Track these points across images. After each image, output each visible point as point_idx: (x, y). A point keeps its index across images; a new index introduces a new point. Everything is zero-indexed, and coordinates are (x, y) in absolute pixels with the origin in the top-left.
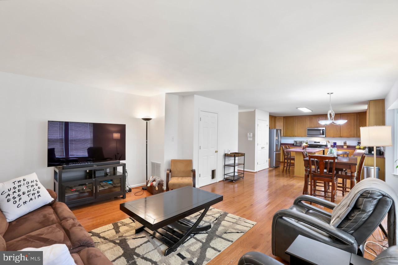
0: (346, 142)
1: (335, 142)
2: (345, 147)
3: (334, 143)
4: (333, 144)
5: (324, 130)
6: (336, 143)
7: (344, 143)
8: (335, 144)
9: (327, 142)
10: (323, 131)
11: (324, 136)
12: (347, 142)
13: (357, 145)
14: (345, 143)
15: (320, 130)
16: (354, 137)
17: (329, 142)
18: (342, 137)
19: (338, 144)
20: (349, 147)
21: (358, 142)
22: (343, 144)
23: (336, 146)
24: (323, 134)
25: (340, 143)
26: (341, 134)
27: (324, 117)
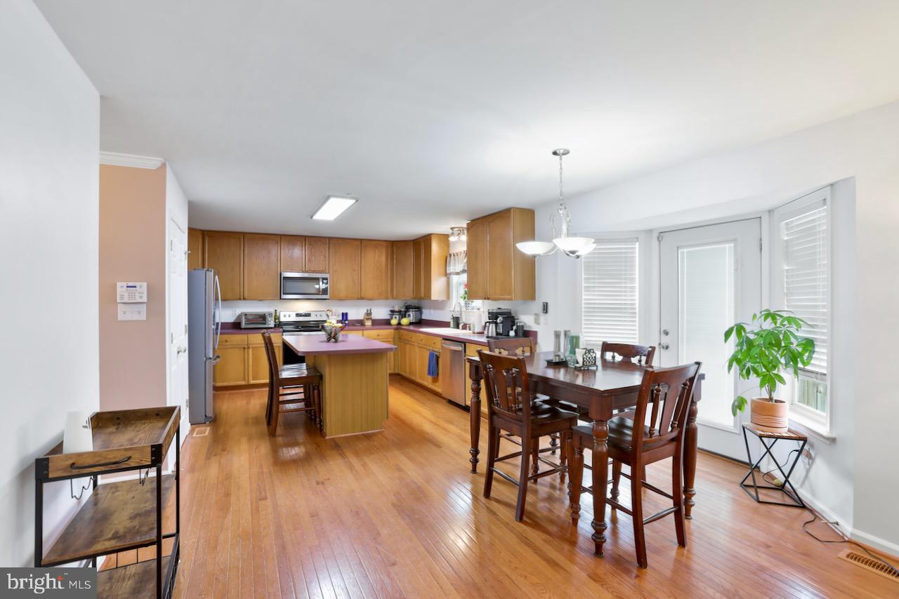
1: (345, 312)
2: (368, 323)
3: (343, 314)
4: (341, 318)
6: (346, 314)
7: (367, 314)
8: (345, 315)
10: (325, 282)
11: (328, 297)
12: (372, 311)
13: (390, 317)
14: (369, 314)
16: (386, 298)
17: (332, 313)
19: (350, 317)
20: (376, 323)
21: (392, 309)
22: (362, 317)
23: (347, 322)
25: (356, 313)
26: (363, 291)
27: (326, 243)
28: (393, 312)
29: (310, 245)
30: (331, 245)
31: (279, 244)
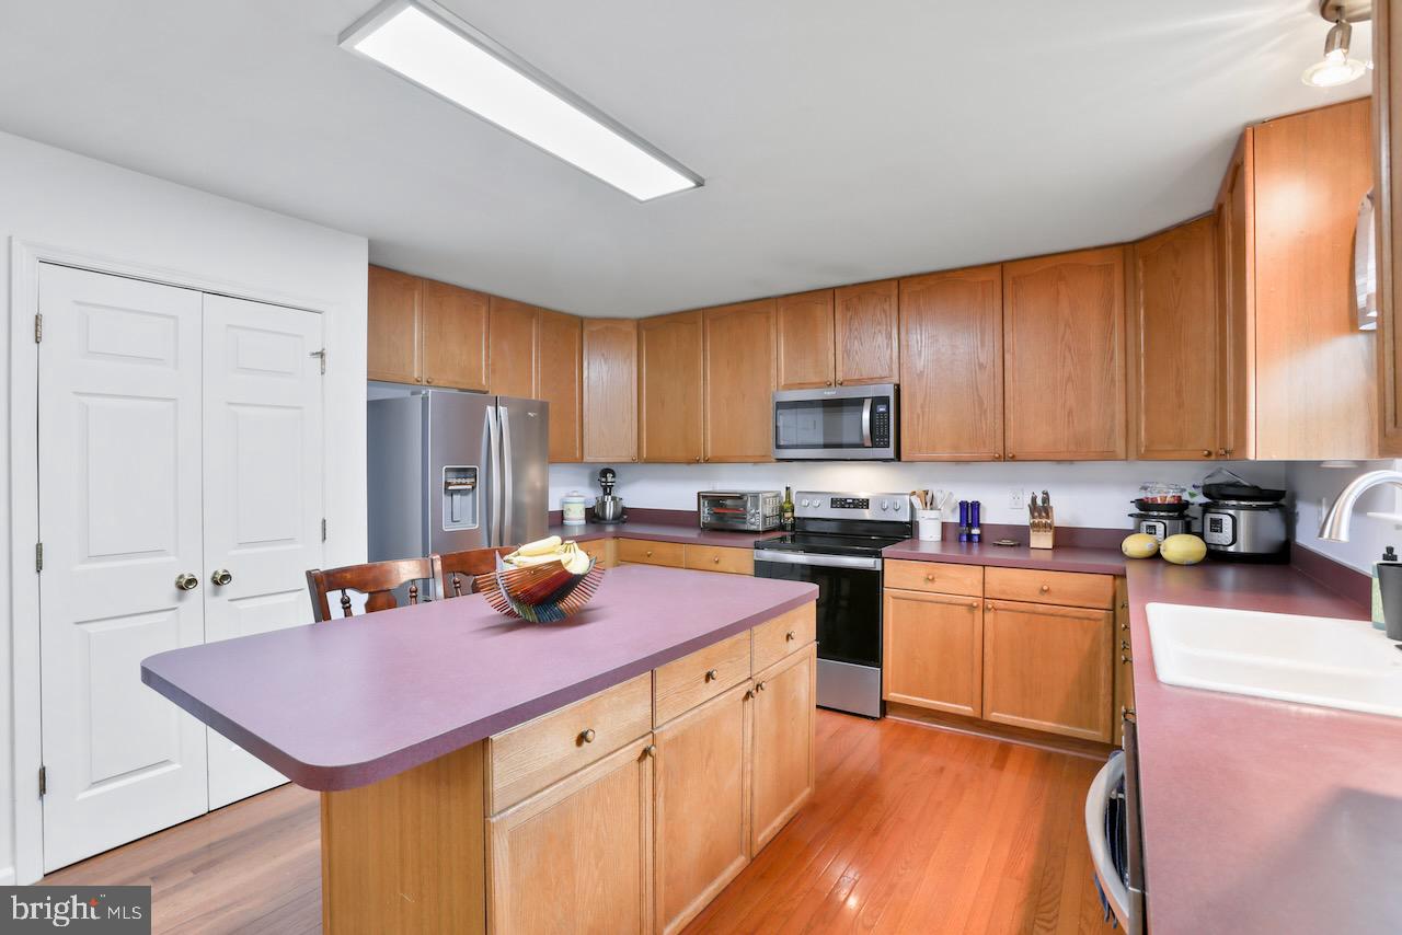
0: (1046, 499)
1: (970, 499)
2: (1042, 540)
3: (964, 506)
4: (955, 518)
5: (885, 400)
6: (976, 506)
7: (1033, 508)
8: (970, 511)
9: (917, 502)
10: (882, 409)
11: (890, 452)
12: (1052, 502)
13: (1130, 524)
14: (1040, 509)
15: (859, 402)
16: (1107, 456)
17: (930, 502)
18: (1013, 459)
19: (989, 517)
20: (1067, 540)
21: (1142, 495)
22: (1023, 518)
23: (976, 531)
24: (878, 436)
25: (1003, 507)
26: (1010, 434)
27: (890, 297)
28: (1145, 508)
29: (848, 309)
30: (905, 298)
31: (773, 320)
